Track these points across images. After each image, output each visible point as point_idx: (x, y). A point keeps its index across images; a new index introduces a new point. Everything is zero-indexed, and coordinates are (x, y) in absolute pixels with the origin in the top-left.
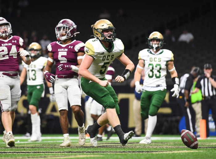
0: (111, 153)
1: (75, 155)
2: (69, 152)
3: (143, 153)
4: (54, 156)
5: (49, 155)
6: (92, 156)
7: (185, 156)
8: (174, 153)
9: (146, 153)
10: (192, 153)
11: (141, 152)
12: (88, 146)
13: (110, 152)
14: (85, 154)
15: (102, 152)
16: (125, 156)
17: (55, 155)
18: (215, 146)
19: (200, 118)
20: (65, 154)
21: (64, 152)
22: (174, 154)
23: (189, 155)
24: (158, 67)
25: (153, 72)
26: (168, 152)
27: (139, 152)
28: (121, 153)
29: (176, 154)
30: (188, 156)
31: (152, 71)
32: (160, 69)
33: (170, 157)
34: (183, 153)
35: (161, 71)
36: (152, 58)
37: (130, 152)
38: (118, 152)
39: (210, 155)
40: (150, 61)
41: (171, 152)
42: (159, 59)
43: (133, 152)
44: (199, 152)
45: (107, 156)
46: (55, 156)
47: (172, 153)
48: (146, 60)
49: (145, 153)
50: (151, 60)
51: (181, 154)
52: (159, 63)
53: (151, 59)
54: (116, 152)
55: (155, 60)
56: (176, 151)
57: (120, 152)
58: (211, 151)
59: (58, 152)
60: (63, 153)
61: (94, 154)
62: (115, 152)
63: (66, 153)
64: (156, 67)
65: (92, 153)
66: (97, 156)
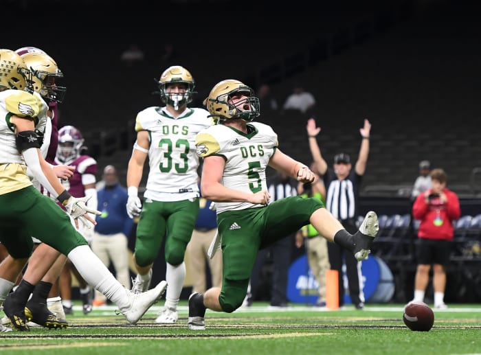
0: (144, 338)
1: (70, 342)
2: (57, 337)
3: (211, 337)
4: (25, 344)
5: (14, 342)
6: (105, 344)
7: (295, 344)
8: (272, 338)
9: (217, 338)
10: (310, 338)
11: (205, 336)
12: (95, 324)
13: (143, 336)
14: (90, 341)
15: (125, 336)
16: (173, 345)
17: (27, 341)
18: (355, 323)
19: (326, 267)
20: (47, 341)
21: (45, 337)
22: (273, 340)
23: (303, 342)
24: (183, 147)
25: (170, 159)
26: (261, 337)
27: (201, 336)
28: (163, 338)
29: (276, 339)
30: (302, 344)
31: (167, 155)
32: (187, 150)
33: (266, 346)
34: (291, 338)
35: (188, 156)
36: (168, 127)
37: (182, 336)
38: (158, 337)
39: (345, 341)
40: (164, 133)
41: (266, 336)
42: (183, 129)
43: (190, 336)
44: (323, 335)
45: (136, 344)
46: (28, 345)
47: (268, 339)
48: (154, 132)
49: (213, 337)
50: (166, 132)
51: (288, 340)
52: (184, 137)
53: (166, 128)
54: (154, 336)
55: (175, 132)
56: (278, 332)
57: (162, 336)
58: (348, 334)
59: (34, 337)
60: (44, 339)
61: (108, 341)
62: (151, 336)
63: (49, 338)
64: (178, 146)
65: (104, 338)
66: (115, 344)
